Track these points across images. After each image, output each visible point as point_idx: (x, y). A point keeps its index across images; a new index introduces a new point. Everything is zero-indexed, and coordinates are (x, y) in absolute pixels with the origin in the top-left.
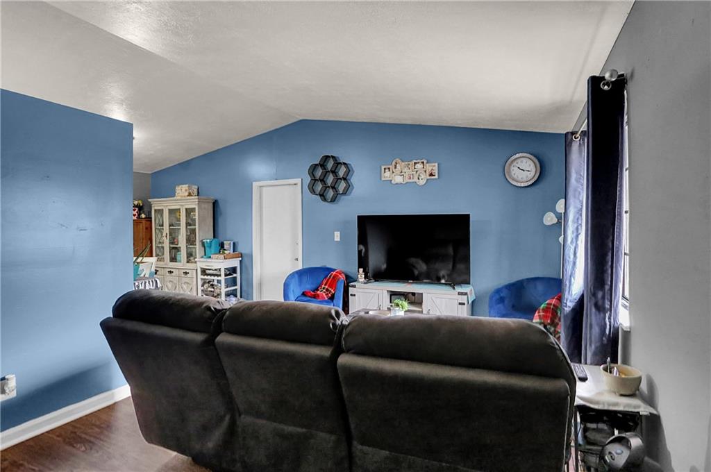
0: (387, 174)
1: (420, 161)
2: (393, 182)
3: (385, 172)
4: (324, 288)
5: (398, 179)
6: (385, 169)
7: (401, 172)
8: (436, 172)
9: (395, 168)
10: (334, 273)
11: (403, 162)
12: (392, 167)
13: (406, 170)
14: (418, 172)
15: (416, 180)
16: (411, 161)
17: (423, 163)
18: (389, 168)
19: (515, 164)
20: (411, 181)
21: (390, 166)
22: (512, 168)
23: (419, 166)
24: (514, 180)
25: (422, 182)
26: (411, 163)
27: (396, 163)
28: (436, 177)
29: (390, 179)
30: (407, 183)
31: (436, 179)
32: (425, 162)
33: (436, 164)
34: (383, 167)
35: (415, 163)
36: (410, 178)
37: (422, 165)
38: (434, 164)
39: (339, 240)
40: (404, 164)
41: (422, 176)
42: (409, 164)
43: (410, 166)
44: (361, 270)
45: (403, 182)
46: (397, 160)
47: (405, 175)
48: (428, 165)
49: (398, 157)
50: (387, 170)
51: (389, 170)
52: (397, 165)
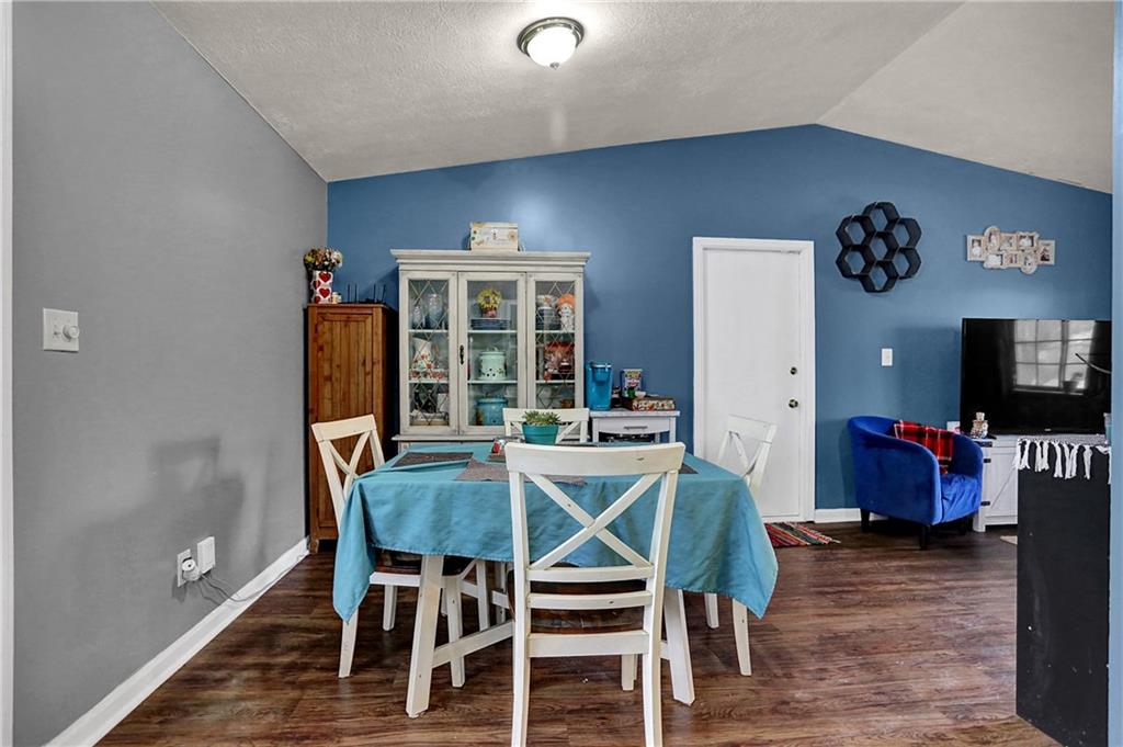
0: (976, 250)
1: (1027, 234)
2: (985, 265)
3: (973, 247)
5: (994, 261)
6: (973, 241)
7: (999, 250)
8: (1051, 253)
9: (990, 241)
11: (1001, 232)
13: (1005, 246)
14: (1025, 252)
15: (1020, 264)
16: (1014, 232)
17: (1032, 238)
18: (979, 241)
20: (1013, 265)
21: (983, 238)
23: (1026, 243)
25: (1031, 269)
26: (1015, 235)
27: (991, 234)
28: (1052, 262)
30: (1007, 268)
31: (1050, 266)
32: (1036, 237)
33: (1053, 242)
34: (970, 238)
35: (1021, 237)
36: (1012, 261)
37: (1030, 241)
38: (1047, 242)
39: (890, 364)
40: (1003, 235)
41: (1031, 260)
42: (1011, 238)
43: (1013, 241)
44: (981, 416)
45: (1002, 267)
46: (994, 228)
47: (1005, 255)
48: (1040, 242)
49: (994, 225)
50: (976, 244)
51: (980, 245)
52: (993, 237)
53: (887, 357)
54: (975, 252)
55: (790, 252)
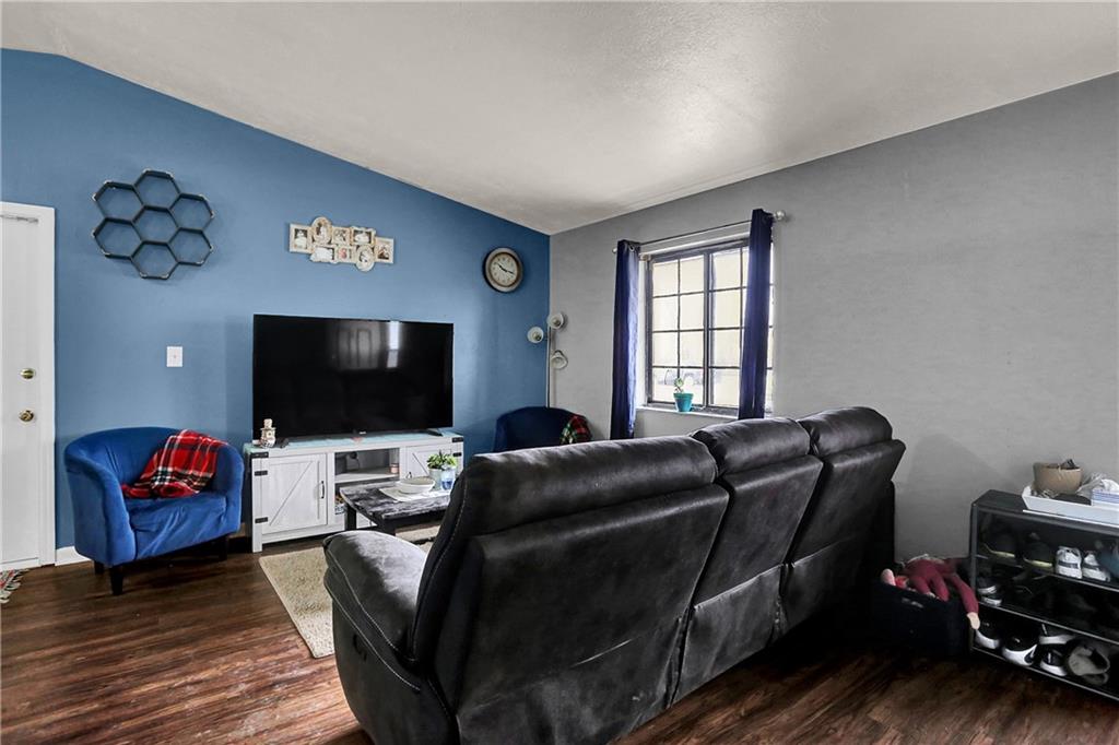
0: (301, 241)
1: (363, 229)
2: (312, 258)
3: (296, 237)
4: (165, 473)
5: (322, 255)
6: (297, 231)
7: (330, 243)
8: (390, 252)
9: (318, 232)
10: (180, 437)
11: (332, 224)
12: (311, 230)
13: (338, 240)
14: (361, 248)
15: (355, 260)
16: (349, 227)
17: (369, 234)
18: (305, 232)
19: (496, 260)
20: (347, 260)
21: (309, 229)
22: (493, 266)
23: (362, 239)
24: (495, 282)
25: (366, 266)
26: (348, 230)
27: (320, 225)
28: (391, 261)
29: (308, 251)
30: (339, 263)
31: (389, 264)
32: (373, 233)
33: (392, 241)
34: (293, 227)
35: (356, 232)
36: (345, 256)
37: (367, 238)
38: (387, 240)
39: (180, 365)
40: (334, 228)
41: (367, 256)
42: (344, 232)
43: (347, 235)
44: (268, 423)
45: (332, 261)
46: (322, 219)
47: (336, 249)
48: (377, 239)
49: (323, 216)
50: (300, 234)
51: (306, 235)
52: (322, 229)
53: (175, 357)
54: (299, 244)
55: (19, 219)
